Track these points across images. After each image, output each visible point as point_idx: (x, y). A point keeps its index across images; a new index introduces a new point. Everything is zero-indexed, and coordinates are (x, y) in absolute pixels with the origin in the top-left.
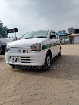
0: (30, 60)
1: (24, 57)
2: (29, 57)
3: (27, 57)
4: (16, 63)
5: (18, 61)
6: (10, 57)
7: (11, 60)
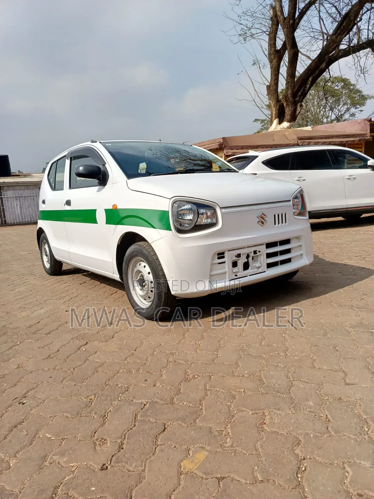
1: (275, 244)
2: (287, 242)
4: (250, 276)
5: (254, 265)
6: (218, 255)
7: (226, 270)
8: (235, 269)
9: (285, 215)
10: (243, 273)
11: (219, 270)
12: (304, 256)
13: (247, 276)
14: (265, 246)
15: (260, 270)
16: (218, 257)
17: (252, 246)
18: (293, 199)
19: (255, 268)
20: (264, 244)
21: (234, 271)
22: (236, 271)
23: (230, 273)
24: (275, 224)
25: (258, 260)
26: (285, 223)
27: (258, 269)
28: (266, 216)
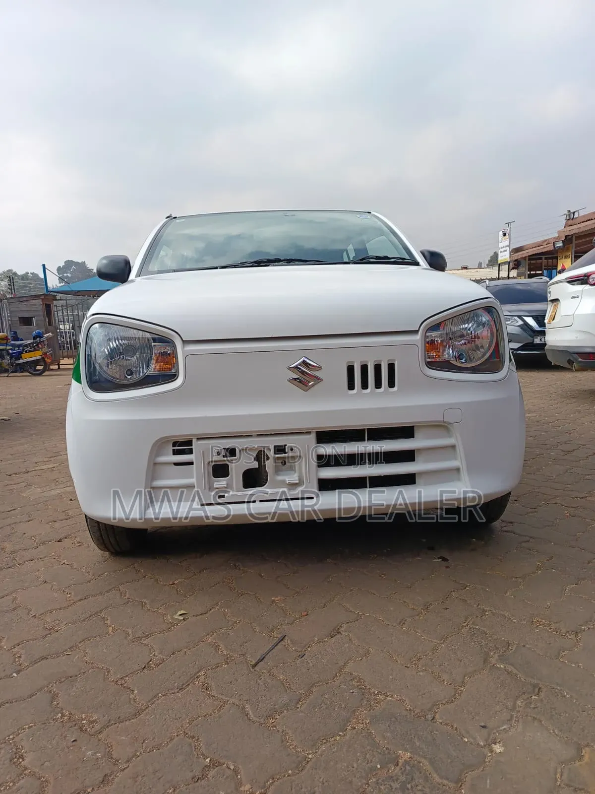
0: (408, 456)
1: (355, 435)
2: (407, 432)
3: (378, 434)
5: (280, 478)
6: (173, 446)
7: (193, 481)
8: (221, 483)
9: (391, 367)
10: (240, 493)
11: (172, 479)
12: (464, 474)
14: (313, 437)
16: (173, 450)
17: (271, 434)
18: (427, 330)
19: (283, 483)
20: (310, 432)
21: (215, 486)
22: (223, 486)
23: (205, 489)
24: (351, 386)
25: (292, 469)
26: (390, 387)
27: (289, 490)
28: (319, 368)
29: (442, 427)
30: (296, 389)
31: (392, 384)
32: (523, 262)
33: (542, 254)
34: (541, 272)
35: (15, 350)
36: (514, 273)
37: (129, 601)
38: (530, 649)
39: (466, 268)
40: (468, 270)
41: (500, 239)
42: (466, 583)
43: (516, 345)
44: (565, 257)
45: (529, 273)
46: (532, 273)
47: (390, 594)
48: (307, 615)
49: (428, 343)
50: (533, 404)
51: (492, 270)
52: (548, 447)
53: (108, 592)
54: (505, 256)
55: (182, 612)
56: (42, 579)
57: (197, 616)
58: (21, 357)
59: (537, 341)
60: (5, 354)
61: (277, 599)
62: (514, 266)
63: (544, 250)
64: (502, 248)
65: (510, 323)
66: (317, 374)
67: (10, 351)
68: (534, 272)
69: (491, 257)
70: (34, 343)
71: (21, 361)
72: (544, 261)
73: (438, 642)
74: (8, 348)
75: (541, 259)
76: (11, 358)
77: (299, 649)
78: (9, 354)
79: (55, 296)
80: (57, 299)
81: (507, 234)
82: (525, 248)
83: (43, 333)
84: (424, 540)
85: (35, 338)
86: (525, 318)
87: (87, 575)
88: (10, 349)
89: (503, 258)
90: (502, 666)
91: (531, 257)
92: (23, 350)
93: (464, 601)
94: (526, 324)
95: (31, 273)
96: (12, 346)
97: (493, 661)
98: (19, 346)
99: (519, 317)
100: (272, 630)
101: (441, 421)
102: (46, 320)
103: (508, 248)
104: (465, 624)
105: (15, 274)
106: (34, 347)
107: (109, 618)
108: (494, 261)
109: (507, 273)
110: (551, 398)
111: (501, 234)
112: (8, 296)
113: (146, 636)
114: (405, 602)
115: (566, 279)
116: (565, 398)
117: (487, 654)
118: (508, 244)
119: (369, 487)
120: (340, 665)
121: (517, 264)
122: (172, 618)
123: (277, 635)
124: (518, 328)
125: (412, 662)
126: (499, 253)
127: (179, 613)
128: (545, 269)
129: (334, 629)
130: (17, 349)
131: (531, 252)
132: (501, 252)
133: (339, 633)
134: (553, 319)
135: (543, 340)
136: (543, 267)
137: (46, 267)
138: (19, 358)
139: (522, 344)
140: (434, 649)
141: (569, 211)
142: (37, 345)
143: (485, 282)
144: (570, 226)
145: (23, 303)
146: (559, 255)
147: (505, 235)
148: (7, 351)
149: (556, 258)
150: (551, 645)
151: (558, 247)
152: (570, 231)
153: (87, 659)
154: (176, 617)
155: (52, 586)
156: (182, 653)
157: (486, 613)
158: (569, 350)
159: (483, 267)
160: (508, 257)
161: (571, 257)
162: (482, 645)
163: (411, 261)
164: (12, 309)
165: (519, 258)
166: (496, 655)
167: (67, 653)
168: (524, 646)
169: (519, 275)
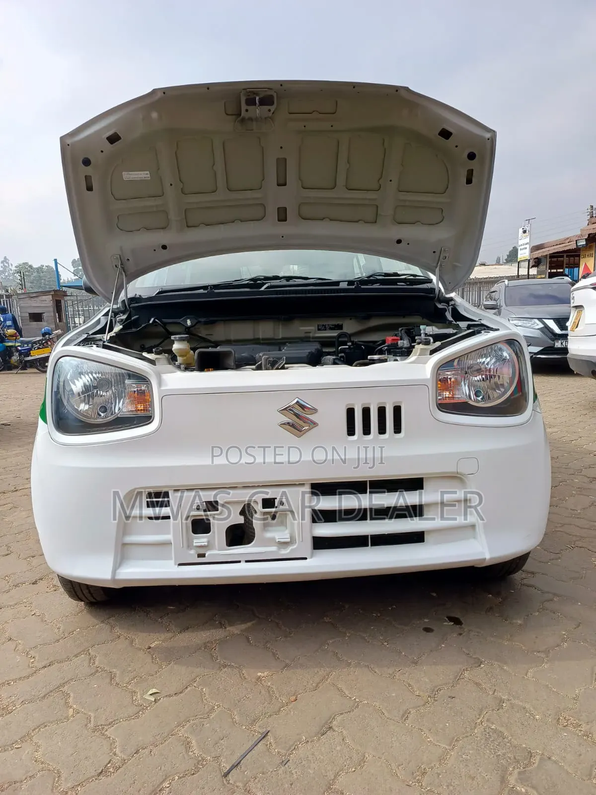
1: (358, 487)
2: (415, 484)
4: (247, 561)
5: (269, 535)
7: (169, 537)
8: (201, 539)
9: (397, 410)
10: (224, 552)
11: (148, 535)
12: (480, 530)
13: (239, 562)
15: (285, 552)
17: (258, 486)
18: (439, 368)
19: (271, 542)
20: (304, 484)
21: (195, 544)
22: (203, 544)
23: (183, 547)
24: (351, 431)
25: (283, 524)
26: (395, 432)
27: (279, 549)
28: (315, 411)
29: (456, 478)
30: (287, 435)
31: (398, 429)
32: (543, 260)
33: (564, 252)
34: (562, 270)
35: (23, 347)
36: (533, 271)
37: (97, 671)
38: (555, 762)
39: (484, 265)
40: (486, 267)
41: (520, 236)
42: (481, 658)
43: (536, 349)
44: (588, 256)
45: (549, 271)
46: (552, 271)
47: (394, 673)
48: (296, 700)
49: (440, 380)
50: (553, 417)
51: (510, 267)
52: (572, 471)
53: (76, 656)
54: (525, 253)
55: (154, 690)
56: (7, 635)
57: (170, 696)
58: (30, 354)
59: (558, 344)
60: (14, 351)
61: (262, 675)
62: (534, 264)
63: (566, 249)
64: (521, 245)
65: (530, 326)
66: (311, 417)
67: (19, 348)
68: (555, 271)
69: (510, 252)
70: (43, 340)
71: (29, 358)
72: (566, 260)
73: (447, 747)
74: (17, 344)
75: (562, 257)
76: (20, 355)
77: (283, 752)
78: (17, 351)
79: (65, 292)
80: (68, 294)
81: (527, 232)
82: (545, 246)
83: (52, 330)
84: (434, 595)
85: (44, 335)
86: (545, 321)
87: (56, 631)
88: (18, 346)
89: (522, 256)
90: (523, 790)
91: (552, 256)
92: (32, 346)
93: (478, 684)
94: (546, 327)
95: (46, 266)
96: (20, 343)
97: (512, 780)
98: (27, 343)
99: (540, 319)
100: (254, 721)
101: (455, 472)
102: (56, 316)
103: (528, 246)
104: (479, 721)
105: (31, 266)
106: (43, 344)
107: (72, 695)
108: (512, 257)
109: (527, 270)
110: (573, 410)
111: (521, 231)
112: (19, 292)
113: (109, 724)
114: (410, 686)
115: (591, 285)
116: (587, 409)
117: (505, 770)
118: (528, 241)
119: (371, 546)
120: (330, 778)
121: (537, 262)
122: (142, 698)
123: (258, 728)
124: (539, 331)
125: (415, 778)
126: (519, 250)
127: (151, 692)
128: (567, 267)
129: (326, 723)
130: (26, 345)
131: (553, 250)
132: (521, 249)
133: (331, 728)
134: (577, 327)
135: (564, 344)
136: (565, 266)
137: (58, 262)
138: (28, 355)
139: (542, 348)
140: (441, 759)
141: (592, 207)
142: (46, 342)
143: (504, 281)
144: (594, 223)
145: (33, 299)
146: (582, 253)
147: (525, 232)
148: (16, 347)
149: (579, 256)
150: (582, 757)
151: (580, 245)
152: (594, 229)
153: (38, 755)
154: (147, 697)
155: (17, 645)
156: (147, 751)
157: (504, 705)
158: (593, 361)
159: (501, 262)
160: (528, 254)
161: (594, 256)
162: (499, 755)
163: (423, 278)
164: (22, 305)
165: (540, 256)
166: (516, 771)
167: (17, 747)
168: (549, 758)
169: (539, 273)
